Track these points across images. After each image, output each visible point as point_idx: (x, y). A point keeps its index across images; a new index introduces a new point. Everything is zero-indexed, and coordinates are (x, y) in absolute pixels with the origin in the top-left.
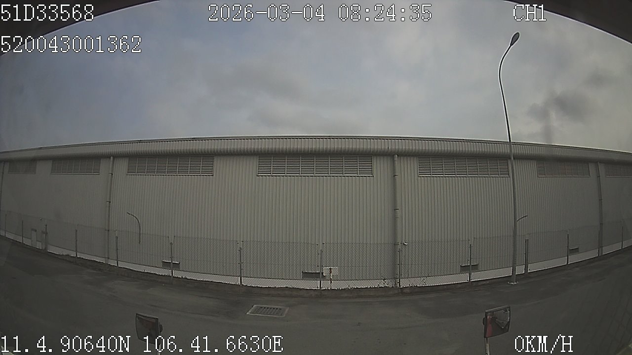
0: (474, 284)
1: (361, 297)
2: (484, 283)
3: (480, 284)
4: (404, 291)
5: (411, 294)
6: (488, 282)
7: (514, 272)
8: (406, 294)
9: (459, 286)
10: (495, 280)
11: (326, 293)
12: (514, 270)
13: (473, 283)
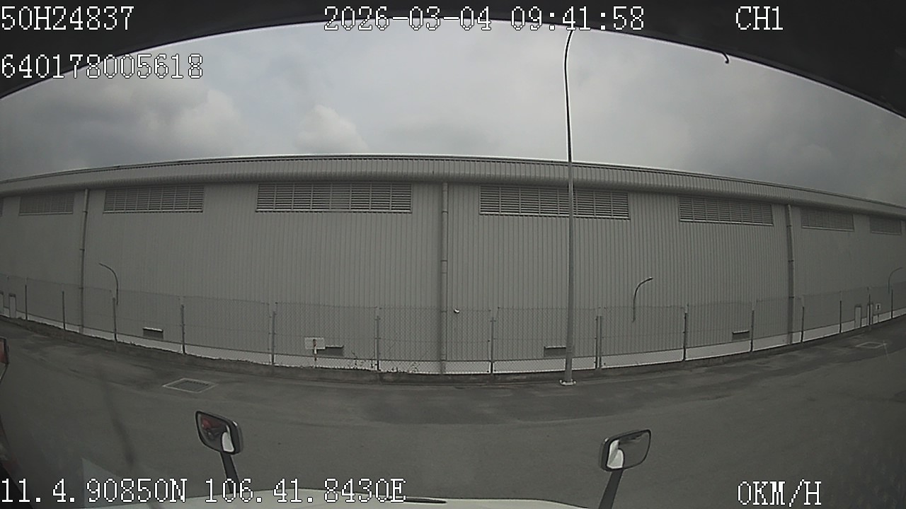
0: (500, 378)
1: (323, 380)
2: (516, 377)
3: (509, 378)
4: (384, 378)
5: (395, 382)
6: (525, 377)
7: (568, 366)
8: (387, 382)
9: (474, 378)
10: (537, 376)
11: (279, 371)
12: (568, 363)
13: (497, 376)
